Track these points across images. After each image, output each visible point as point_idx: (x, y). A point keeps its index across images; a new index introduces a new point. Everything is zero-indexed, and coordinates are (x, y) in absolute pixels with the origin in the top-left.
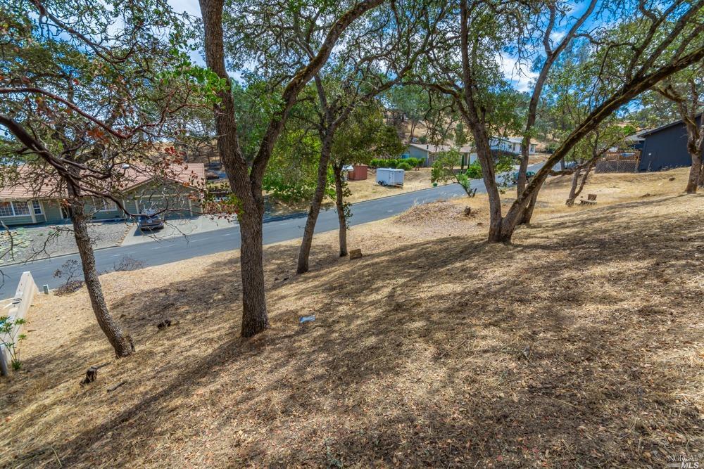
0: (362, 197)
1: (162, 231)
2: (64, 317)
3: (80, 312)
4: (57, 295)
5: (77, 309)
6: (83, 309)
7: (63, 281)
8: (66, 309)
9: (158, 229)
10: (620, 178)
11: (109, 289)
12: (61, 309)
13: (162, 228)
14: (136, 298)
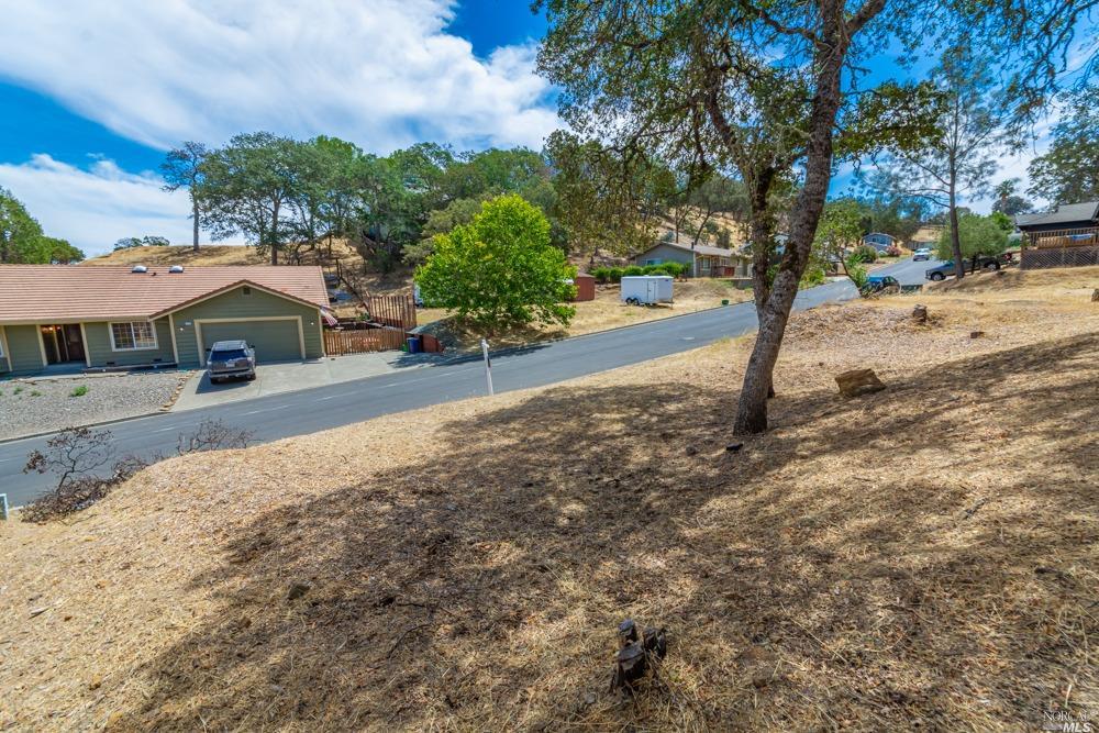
0: (610, 322)
1: (252, 384)
2: (59, 602)
3: (118, 576)
4: (31, 520)
5: (106, 565)
6: (127, 566)
7: (49, 482)
8: (65, 568)
9: (244, 379)
10: (1085, 273)
11: (198, 497)
12: (48, 568)
13: (252, 377)
14: (302, 522)
